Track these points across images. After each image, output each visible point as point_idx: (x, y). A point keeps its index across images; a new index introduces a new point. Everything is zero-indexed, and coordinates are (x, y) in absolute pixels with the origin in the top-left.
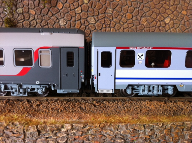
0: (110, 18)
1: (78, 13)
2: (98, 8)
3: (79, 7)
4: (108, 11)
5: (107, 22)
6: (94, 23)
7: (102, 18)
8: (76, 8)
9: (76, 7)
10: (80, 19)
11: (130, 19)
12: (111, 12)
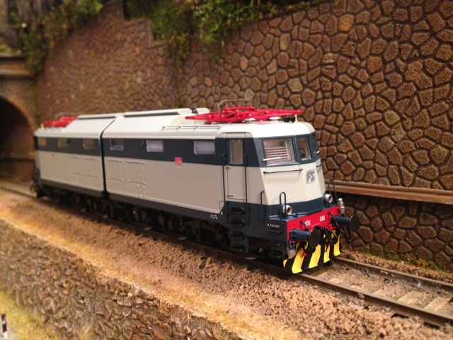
0: (331, 76)
1: (272, 74)
2: (305, 56)
3: (274, 61)
4: (326, 59)
5: (324, 86)
6: (298, 91)
7: (314, 77)
8: (269, 63)
9: (267, 61)
10: (275, 87)
11: (376, 72)
12: (332, 61)
